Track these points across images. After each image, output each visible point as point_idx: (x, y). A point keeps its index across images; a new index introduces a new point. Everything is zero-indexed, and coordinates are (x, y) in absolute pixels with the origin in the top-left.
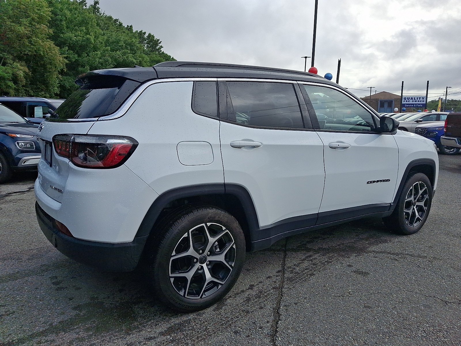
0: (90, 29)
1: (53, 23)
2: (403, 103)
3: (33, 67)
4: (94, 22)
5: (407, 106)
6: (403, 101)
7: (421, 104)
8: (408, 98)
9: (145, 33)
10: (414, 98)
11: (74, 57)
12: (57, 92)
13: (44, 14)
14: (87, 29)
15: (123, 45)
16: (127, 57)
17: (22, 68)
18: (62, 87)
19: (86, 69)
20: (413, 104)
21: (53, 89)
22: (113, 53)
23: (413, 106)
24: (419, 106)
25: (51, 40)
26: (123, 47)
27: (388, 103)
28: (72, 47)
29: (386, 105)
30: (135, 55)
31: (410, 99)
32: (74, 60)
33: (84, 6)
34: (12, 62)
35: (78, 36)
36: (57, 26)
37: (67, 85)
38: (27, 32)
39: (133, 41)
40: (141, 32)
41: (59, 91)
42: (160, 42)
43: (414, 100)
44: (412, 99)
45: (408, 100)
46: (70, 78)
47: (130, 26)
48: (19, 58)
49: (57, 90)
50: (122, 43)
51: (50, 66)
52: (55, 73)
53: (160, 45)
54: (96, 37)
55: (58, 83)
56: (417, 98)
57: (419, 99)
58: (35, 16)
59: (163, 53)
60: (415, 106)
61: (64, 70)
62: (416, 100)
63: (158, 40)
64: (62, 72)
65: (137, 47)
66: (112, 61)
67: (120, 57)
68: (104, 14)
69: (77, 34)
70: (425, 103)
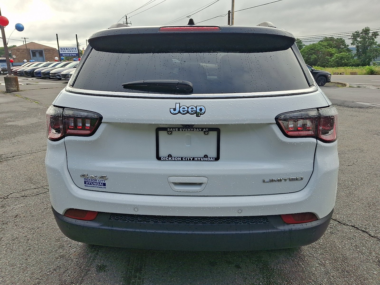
2: (61, 53)
5: (65, 55)
6: (60, 51)
7: (75, 54)
8: (64, 48)
10: (69, 48)
20: (69, 54)
23: (69, 55)
24: (74, 55)
27: (39, 52)
29: (37, 55)
31: (66, 49)
43: (69, 50)
44: (67, 49)
45: (64, 50)
56: (71, 48)
57: (72, 49)
60: (70, 55)
62: (70, 50)
70: (77, 52)
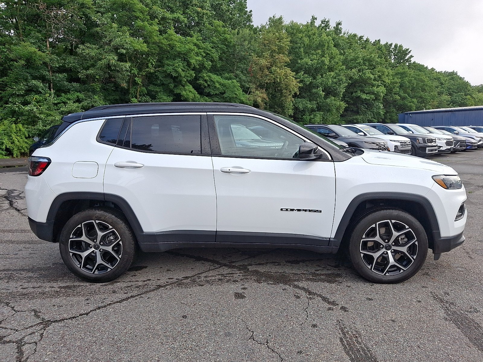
0: (326, 52)
1: (292, 51)
3: (272, 93)
4: (331, 43)
9: (391, 45)
11: (308, 80)
12: (291, 114)
13: (283, 45)
14: (323, 52)
15: (360, 62)
16: (365, 74)
17: (261, 95)
18: (296, 109)
19: (319, 90)
21: (288, 112)
22: (348, 71)
25: (288, 67)
26: (360, 64)
28: (308, 71)
30: (373, 71)
32: (308, 83)
33: (328, 29)
34: (254, 90)
35: (314, 59)
36: (296, 53)
37: (301, 107)
38: (267, 63)
39: (371, 56)
40: (387, 43)
41: (293, 113)
42: (410, 52)
46: (304, 100)
47: (378, 41)
48: (261, 86)
49: (291, 112)
50: (360, 60)
51: (286, 91)
52: (289, 96)
53: (410, 54)
54: (332, 58)
55: (292, 106)
58: (276, 48)
59: (414, 63)
61: (297, 93)
63: (408, 50)
64: (295, 96)
65: (377, 61)
66: (346, 79)
67: (355, 74)
68: (347, 33)
69: (313, 58)
